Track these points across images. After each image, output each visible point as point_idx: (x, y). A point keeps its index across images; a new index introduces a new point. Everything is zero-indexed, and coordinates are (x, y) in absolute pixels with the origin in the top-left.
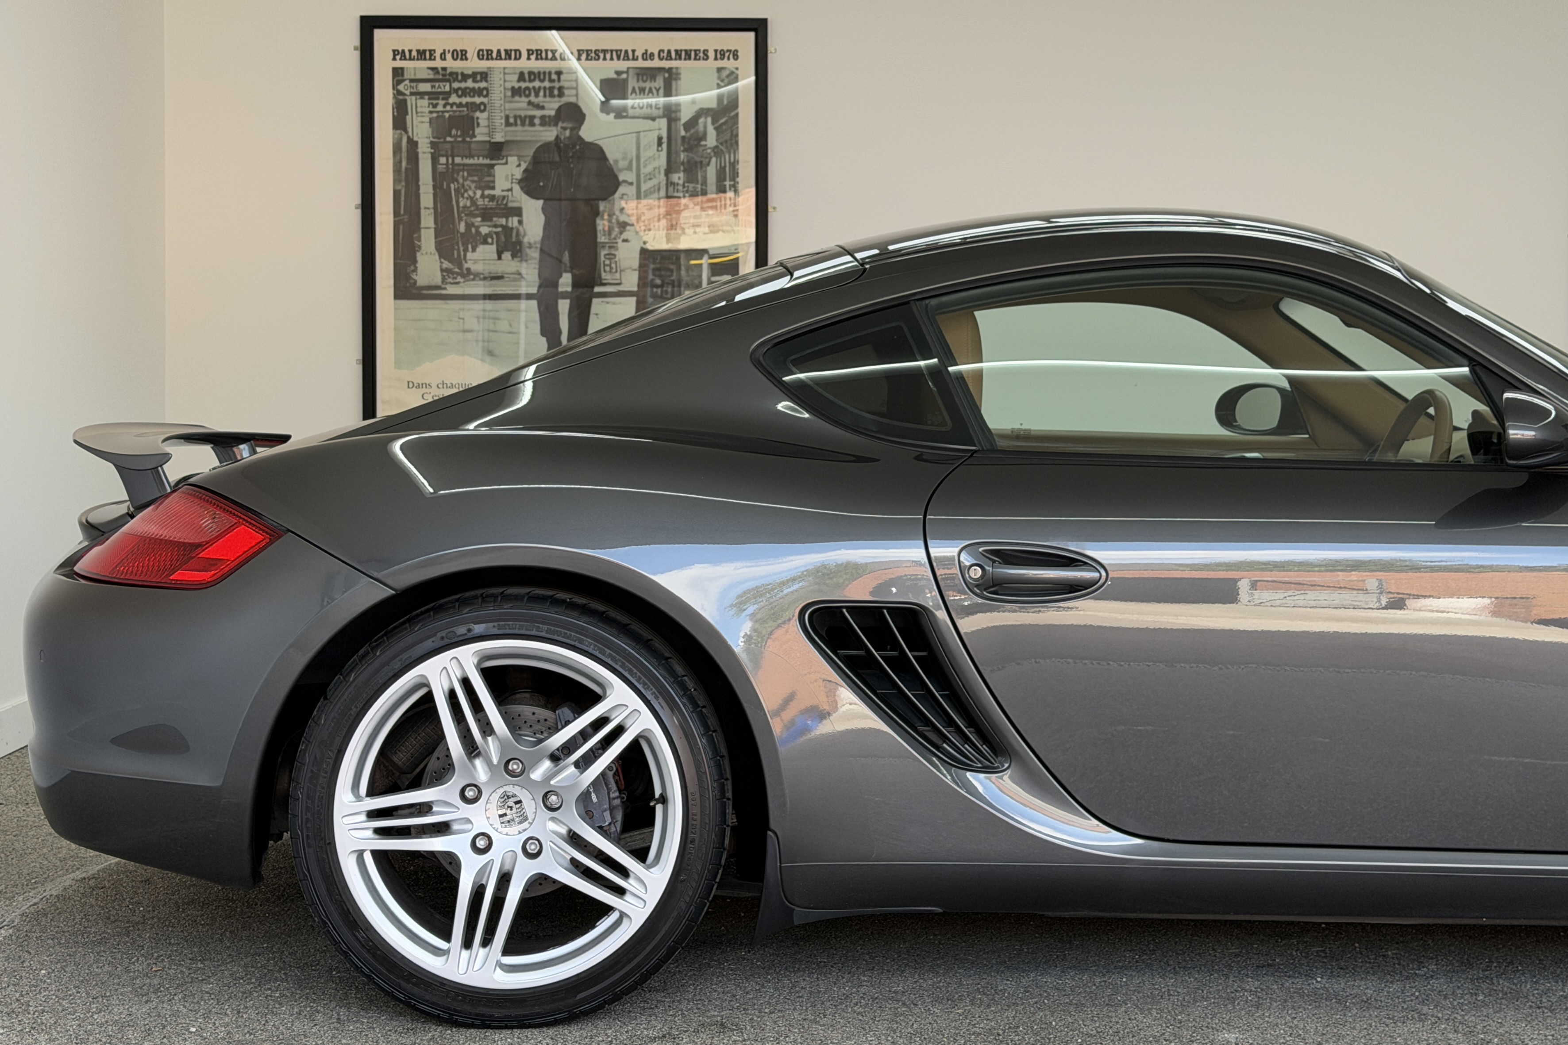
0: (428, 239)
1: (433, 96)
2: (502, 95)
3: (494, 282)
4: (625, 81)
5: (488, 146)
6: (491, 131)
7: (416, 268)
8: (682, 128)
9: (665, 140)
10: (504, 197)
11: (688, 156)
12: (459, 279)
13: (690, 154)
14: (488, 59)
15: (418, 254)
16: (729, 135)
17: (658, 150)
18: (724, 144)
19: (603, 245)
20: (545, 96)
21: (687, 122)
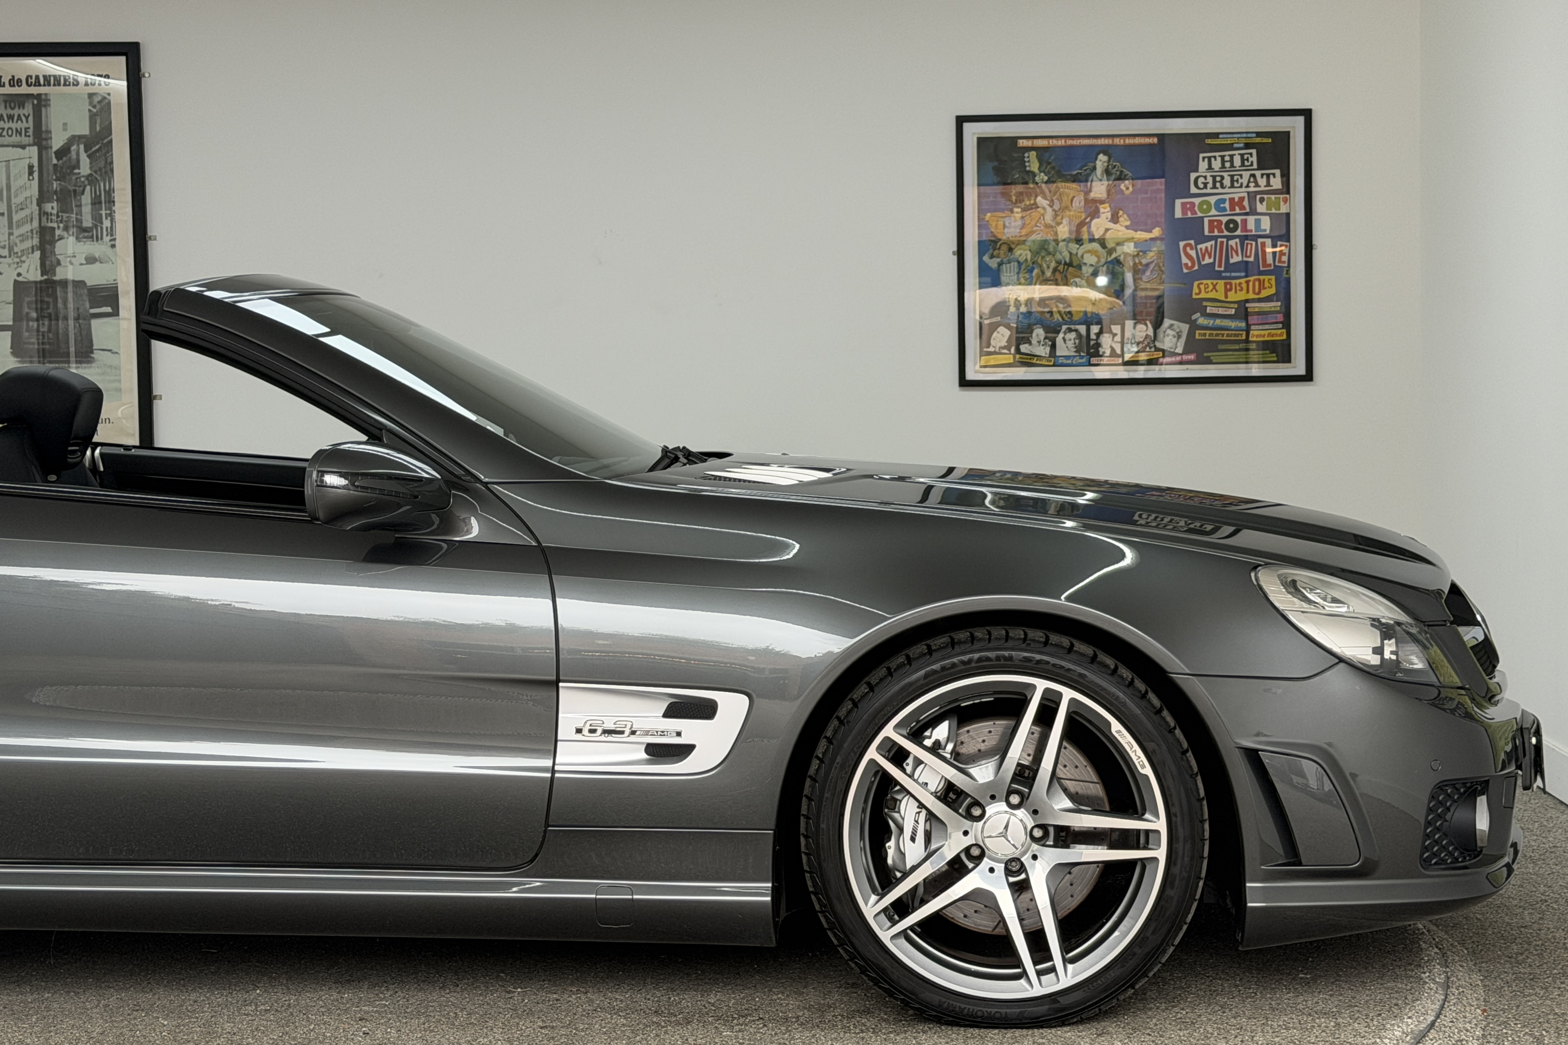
8: (53, 156)
9: (36, 168)
11: (60, 184)
13: (63, 183)
16: (103, 162)
17: (29, 179)
18: (99, 173)
21: (58, 150)
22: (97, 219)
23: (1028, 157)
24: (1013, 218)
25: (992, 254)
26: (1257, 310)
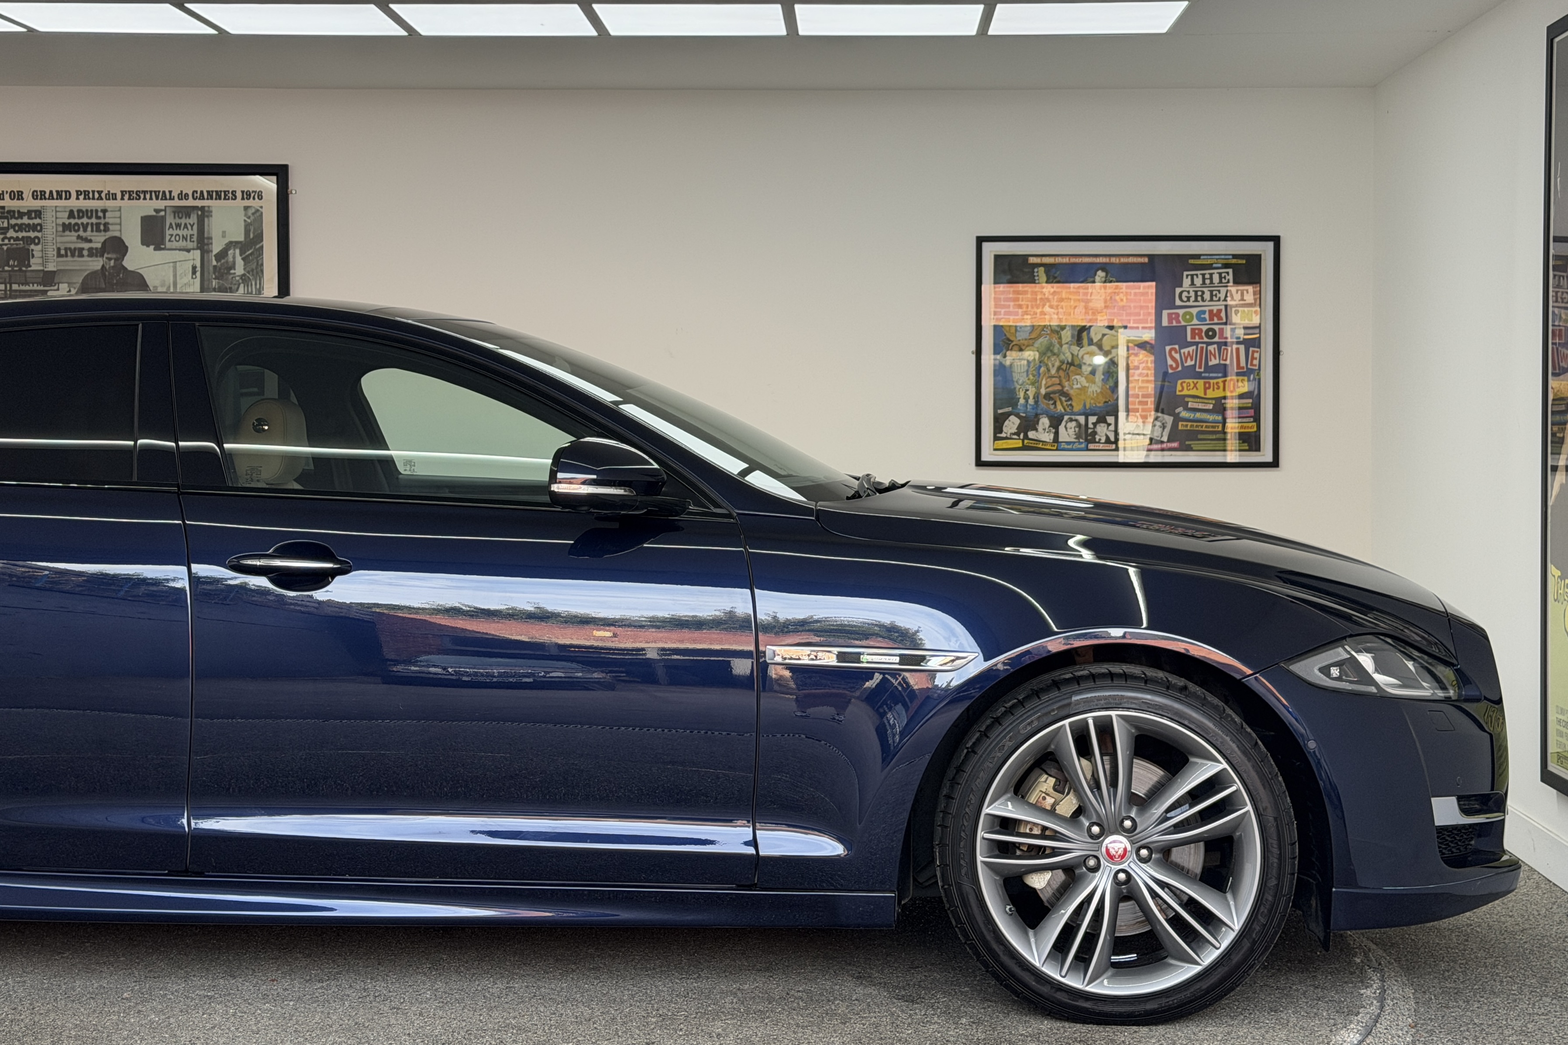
2: (54, 230)
4: (164, 218)
5: (41, 275)
6: (45, 260)
8: (214, 258)
9: (198, 269)
11: (218, 283)
13: (221, 281)
14: (41, 199)
16: (255, 264)
17: (192, 278)
18: (251, 272)
20: (92, 231)
21: (218, 253)
23: (1037, 272)
25: (1004, 353)
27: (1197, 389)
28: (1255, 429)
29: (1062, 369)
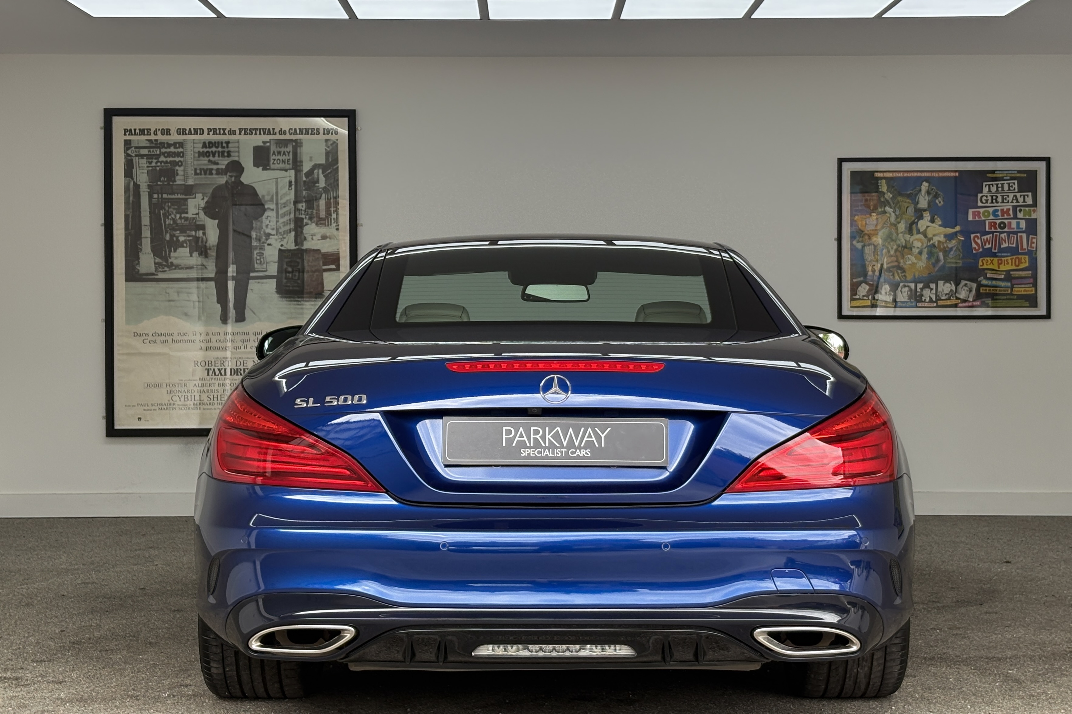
0: (146, 245)
1: (149, 157)
2: (192, 156)
3: (188, 270)
4: (269, 147)
5: (183, 187)
6: (186, 177)
7: (139, 262)
8: (304, 176)
9: (293, 183)
10: (194, 218)
11: (307, 193)
12: (166, 269)
13: (309, 192)
14: (183, 134)
15: (140, 253)
16: (333, 180)
17: (289, 189)
18: (330, 186)
19: (256, 248)
20: (219, 156)
21: (307, 172)
22: (329, 214)
23: (881, 183)
24: (871, 220)
25: (858, 240)
26: (1017, 276)
27: (993, 264)
28: (1034, 292)
29: (898, 250)
